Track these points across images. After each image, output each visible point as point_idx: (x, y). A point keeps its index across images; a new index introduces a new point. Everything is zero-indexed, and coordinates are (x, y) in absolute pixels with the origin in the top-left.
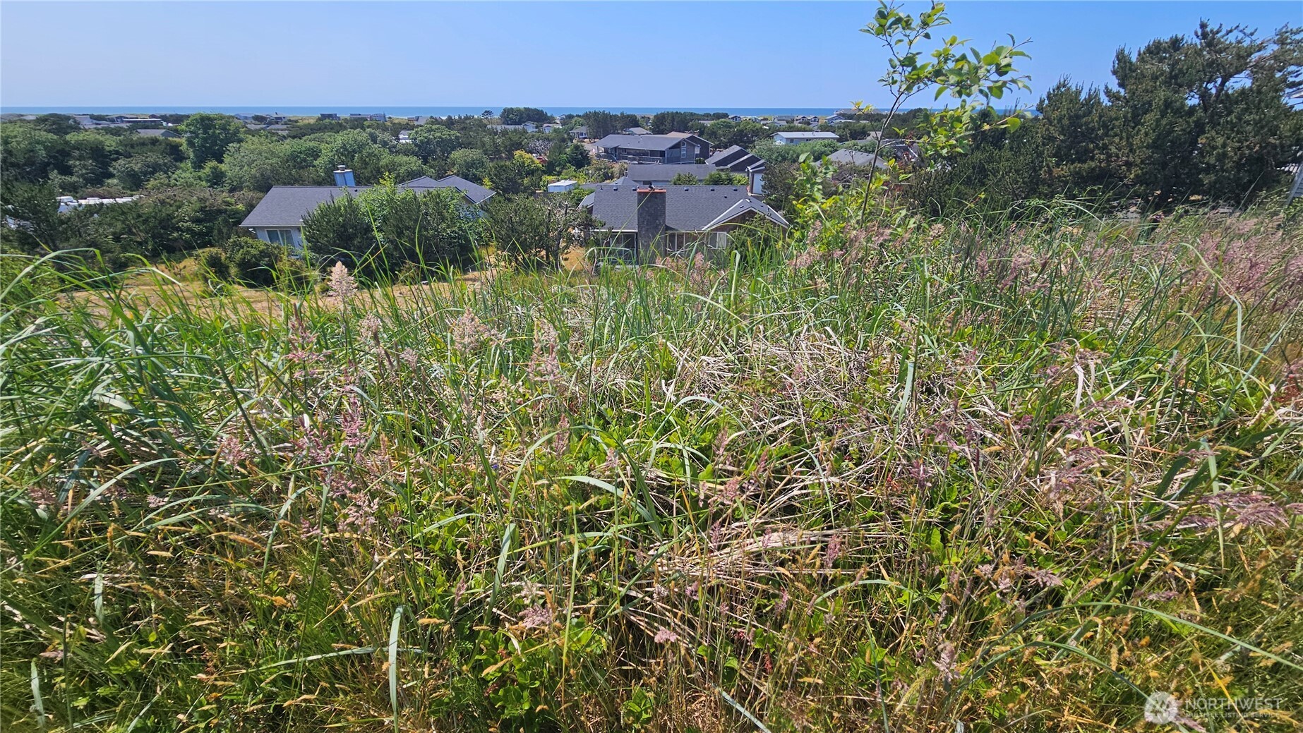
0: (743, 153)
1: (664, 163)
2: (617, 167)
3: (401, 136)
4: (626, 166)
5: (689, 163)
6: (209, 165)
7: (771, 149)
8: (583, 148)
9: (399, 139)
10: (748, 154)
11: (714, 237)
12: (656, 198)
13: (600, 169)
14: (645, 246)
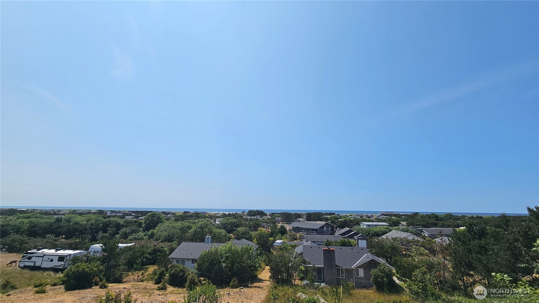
0: (351, 231)
1: (317, 234)
2: (298, 235)
3: (216, 221)
4: (302, 234)
5: (328, 234)
6: (151, 231)
7: (362, 229)
8: (284, 226)
9: (215, 222)
10: (353, 231)
11: (358, 271)
12: (331, 252)
13: (292, 236)
14: (327, 274)
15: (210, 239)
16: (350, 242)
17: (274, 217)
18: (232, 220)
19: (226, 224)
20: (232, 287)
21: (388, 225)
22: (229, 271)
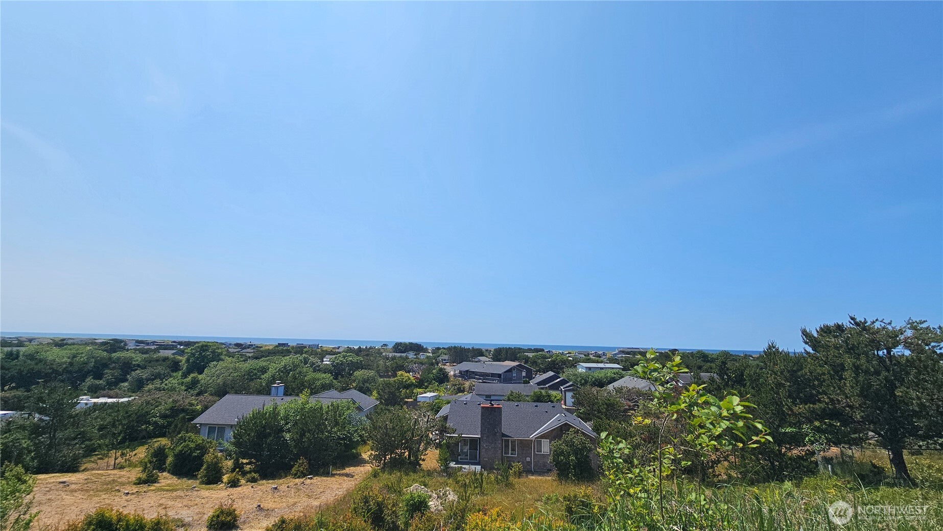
0: (557, 377)
1: (501, 382)
2: (467, 384)
3: (325, 359)
4: (474, 383)
6: (192, 375)
7: (576, 375)
8: (445, 369)
9: (323, 361)
10: (560, 377)
11: (540, 443)
12: (495, 412)
13: (456, 385)
14: (486, 450)
15: (281, 390)
16: (549, 396)
17: (438, 354)
18: (356, 359)
19: (341, 364)
20: (296, 476)
21: (621, 369)
22: (295, 447)
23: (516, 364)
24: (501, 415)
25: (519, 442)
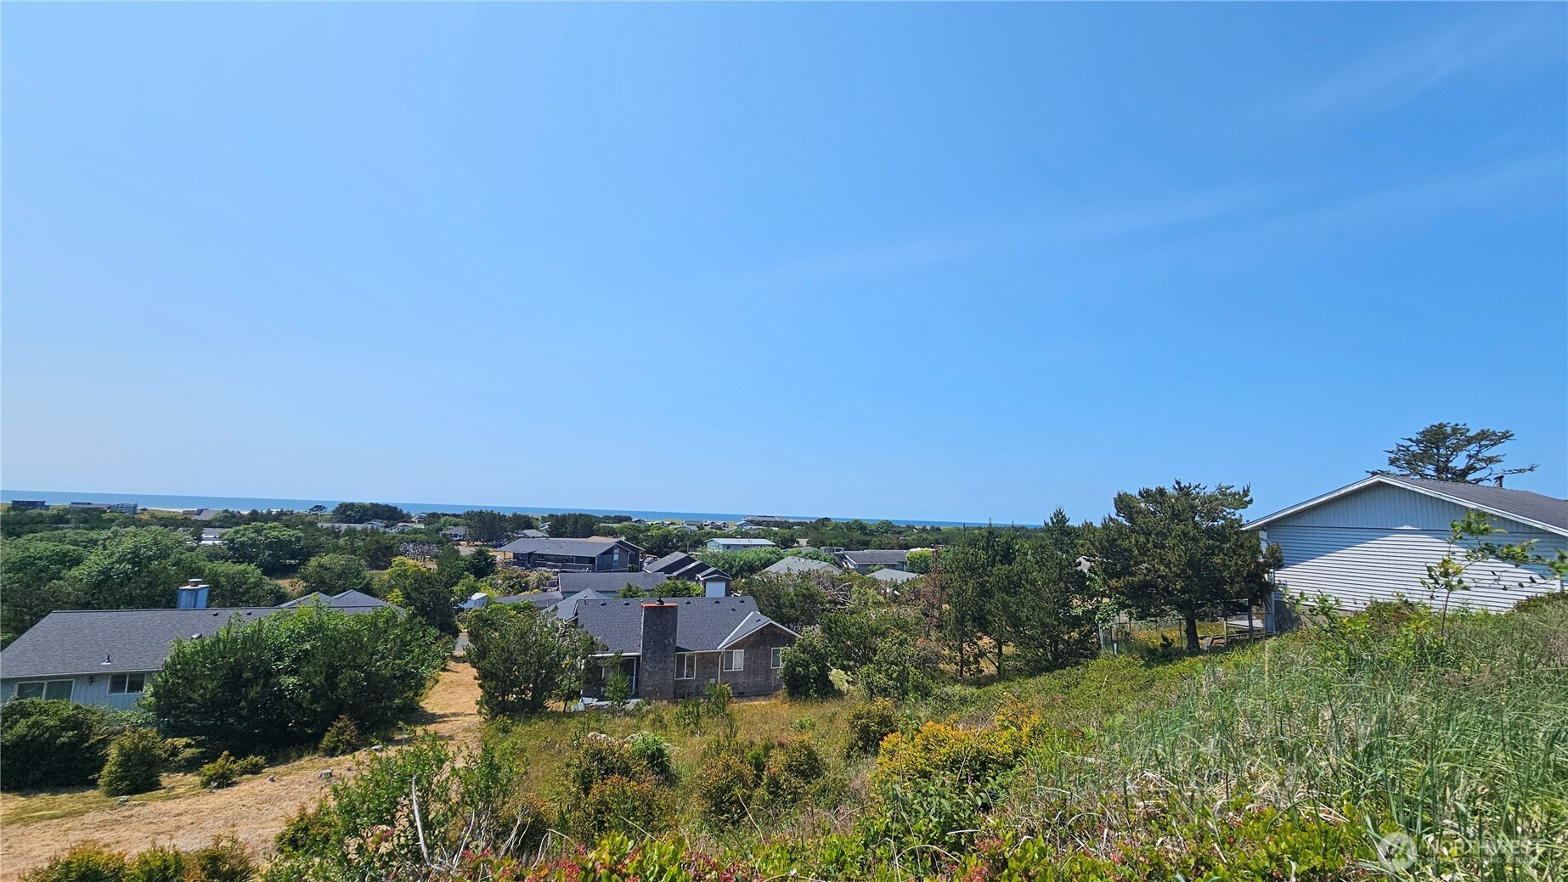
0: (689, 560)
1: (593, 571)
2: (533, 576)
3: (205, 536)
4: (545, 574)
5: (625, 571)
7: (714, 556)
8: (486, 553)
9: (200, 539)
10: (693, 561)
11: (729, 655)
12: (667, 613)
13: (511, 578)
14: (650, 673)
15: (203, 597)
16: (687, 589)
17: (437, 525)
18: (276, 532)
19: (251, 546)
20: (331, 752)
21: (773, 546)
22: (315, 700)
23: (610, 541)
24: (676, 617)
25: (700, 657)
